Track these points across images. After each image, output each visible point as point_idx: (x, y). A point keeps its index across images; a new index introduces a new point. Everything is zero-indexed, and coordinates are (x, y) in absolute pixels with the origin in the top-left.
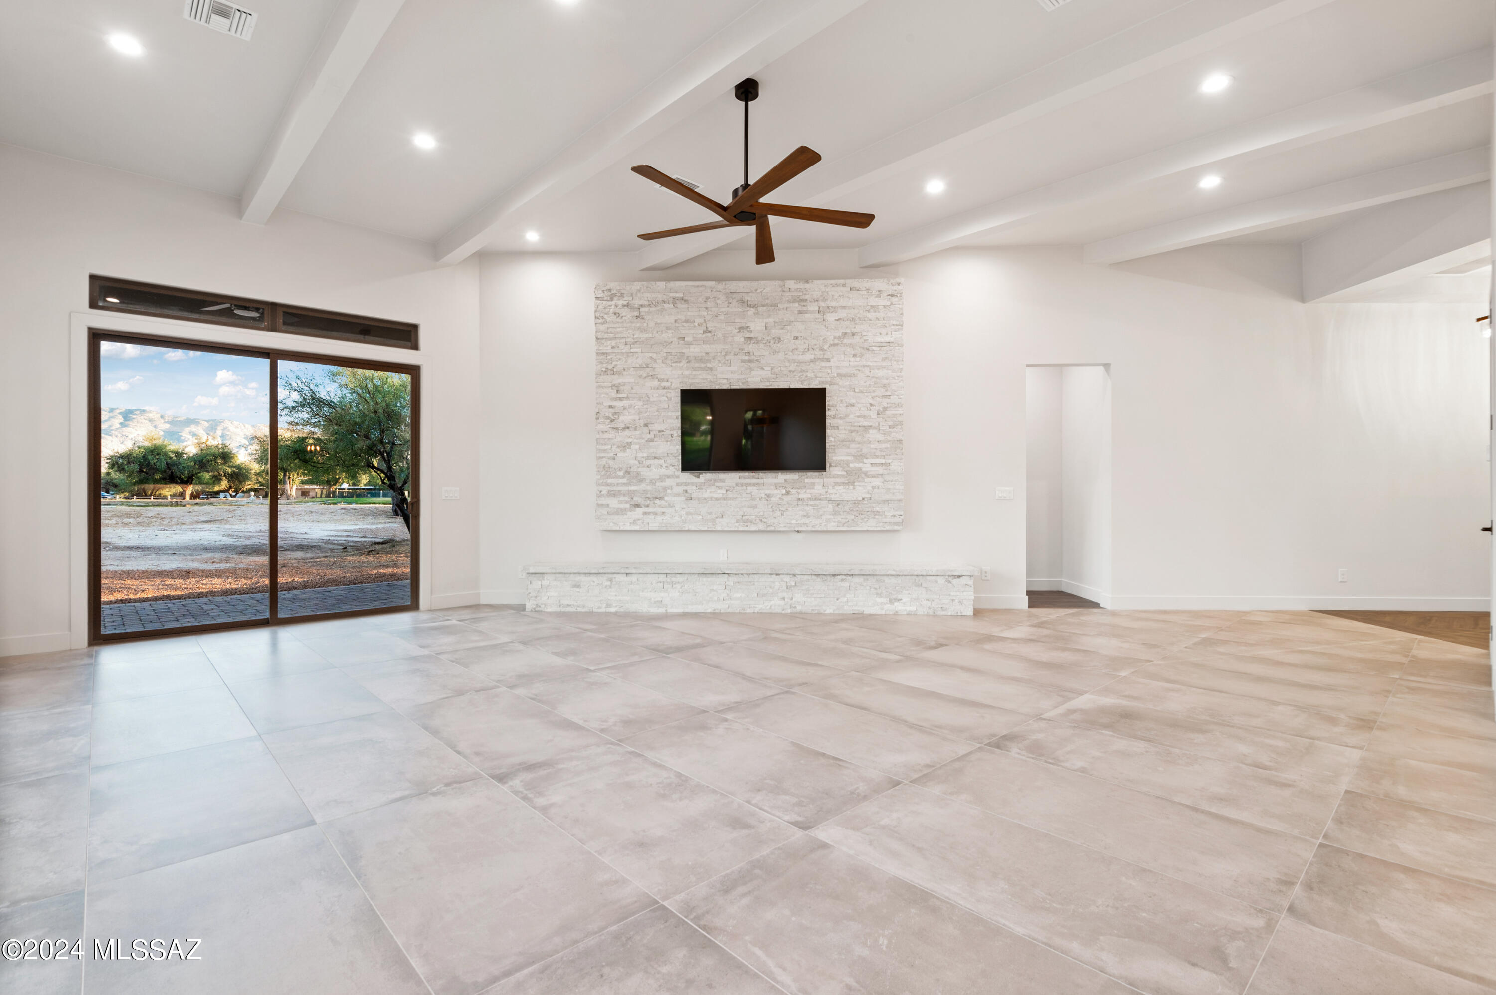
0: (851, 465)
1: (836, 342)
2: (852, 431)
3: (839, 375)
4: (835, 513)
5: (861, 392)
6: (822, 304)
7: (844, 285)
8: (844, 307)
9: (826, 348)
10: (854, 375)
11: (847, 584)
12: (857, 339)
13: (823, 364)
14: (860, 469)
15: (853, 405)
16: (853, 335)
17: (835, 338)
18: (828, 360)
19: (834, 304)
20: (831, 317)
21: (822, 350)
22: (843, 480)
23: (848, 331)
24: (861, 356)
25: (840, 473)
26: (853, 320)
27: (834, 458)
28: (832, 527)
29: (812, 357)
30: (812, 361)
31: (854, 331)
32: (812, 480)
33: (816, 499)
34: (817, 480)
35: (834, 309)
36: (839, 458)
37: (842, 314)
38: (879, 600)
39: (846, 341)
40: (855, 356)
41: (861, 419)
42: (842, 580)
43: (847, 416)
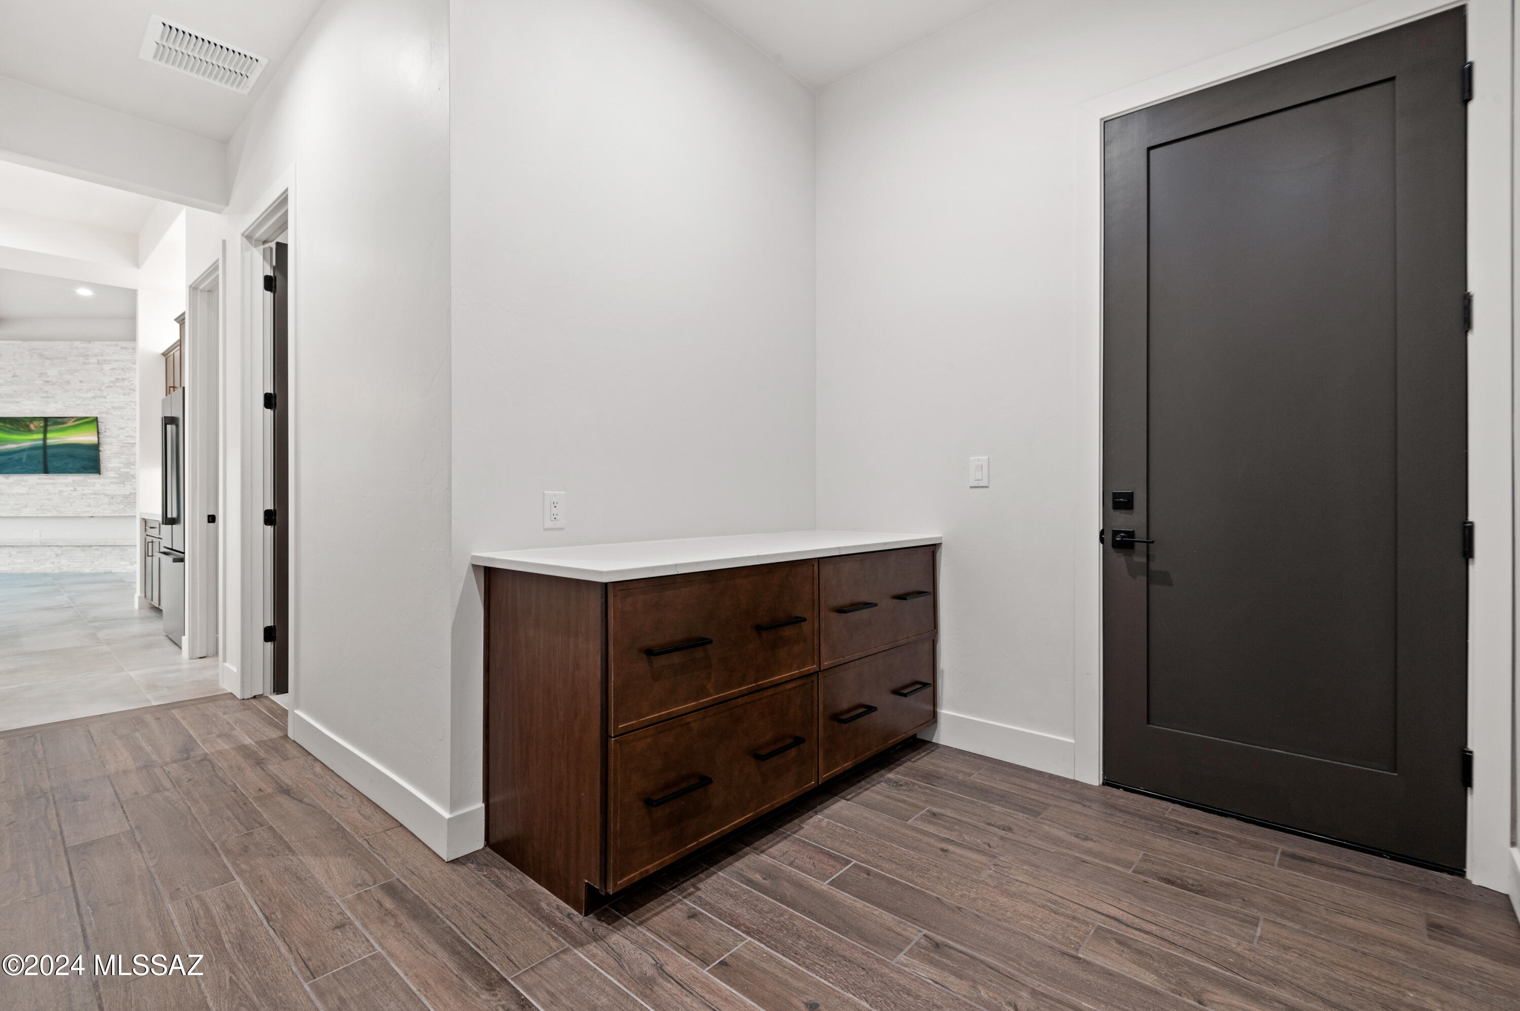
0: (122, 470)
1: (111, 384)
2: (122, 447)
3: (113, 408)
4: (110, 504)
5: (129, 419)
6: (100, 358)
7: (116, 346)
8: (116, 361)
9: (103, 388)
10: (123, 408)
11: (99, 552)
12: (126, 383)
13: (102, 400)
14: (128, 473)
15: (123, 429)
16: (123, 380)
17: (110, 382)
18: (105, 397)
19: (109, 358)
20: (107, 367)
21: (100, 390)
22: (116, 480)
23: (119, 377)
24: (129, 394)
25: (113, 476)
26: (123, 369)
27: (110, 465)
28: (107, 513)
29: (93, 395)
30: (93, 398)
31: (124, 377)
32: (93, 481)
33: (95, 494)
34: (97, 481)
35: (109, 362)
36: (113, 465)
37: (115, 365)
38: (123, 563)
39: (118, 384)
40: (124, 394)
41: (129, 438)
42: (97, 550)
43: (119, 436)
